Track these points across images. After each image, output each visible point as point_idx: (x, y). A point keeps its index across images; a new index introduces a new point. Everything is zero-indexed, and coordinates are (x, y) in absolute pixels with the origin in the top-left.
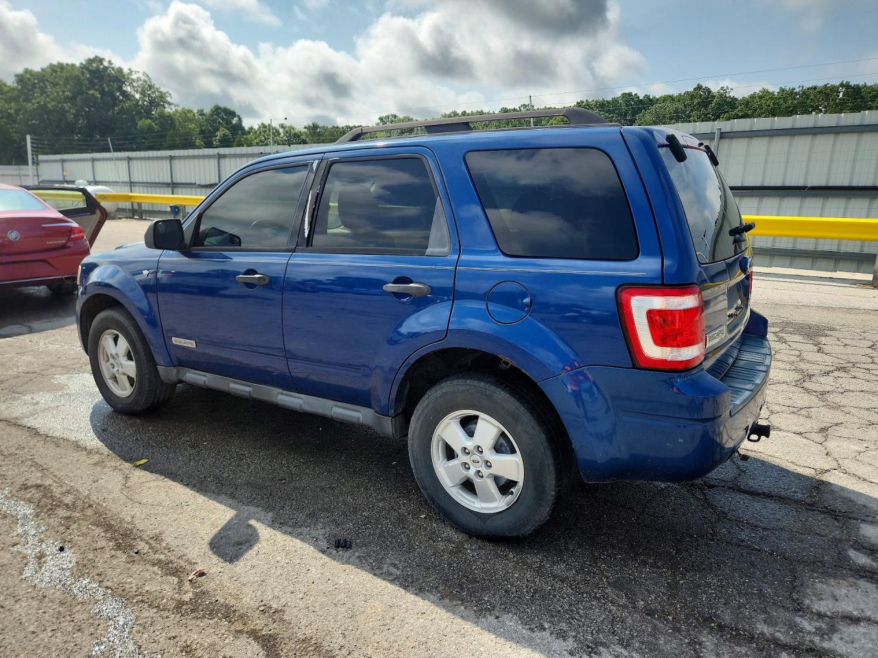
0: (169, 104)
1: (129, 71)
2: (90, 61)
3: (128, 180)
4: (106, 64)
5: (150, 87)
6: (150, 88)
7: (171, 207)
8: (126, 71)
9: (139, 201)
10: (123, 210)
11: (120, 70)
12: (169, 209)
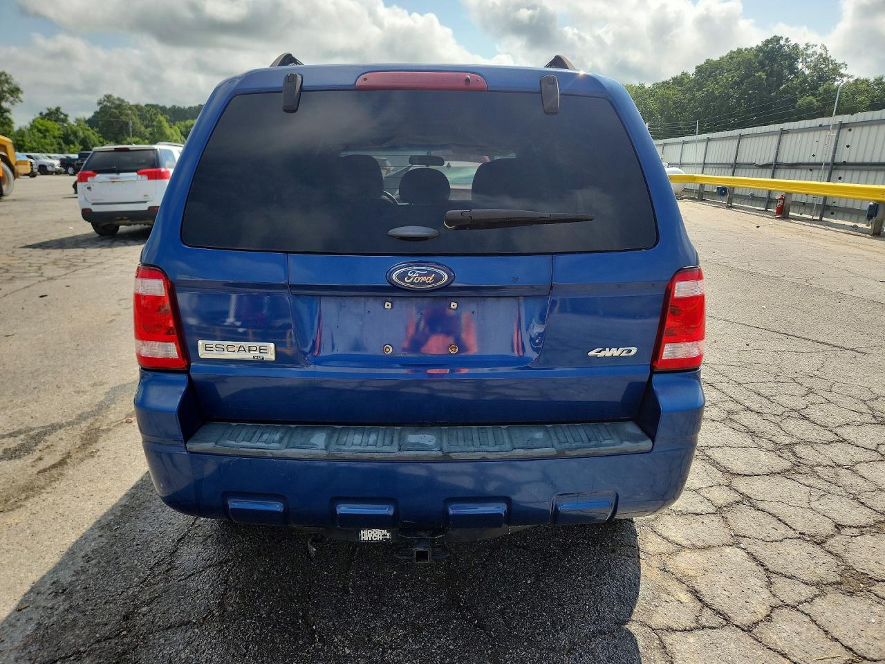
0: (842, 76)
1: (805, 47)
2: (768, 42)
3: (702, 162)
4: (782, 42)
5: (825, 59)
6: (824, 61)
7: (718, 188)
8: (802, 46)
9: (703, 182)
10: (690, 191)
11: (796, 47)
12: (715, 191)
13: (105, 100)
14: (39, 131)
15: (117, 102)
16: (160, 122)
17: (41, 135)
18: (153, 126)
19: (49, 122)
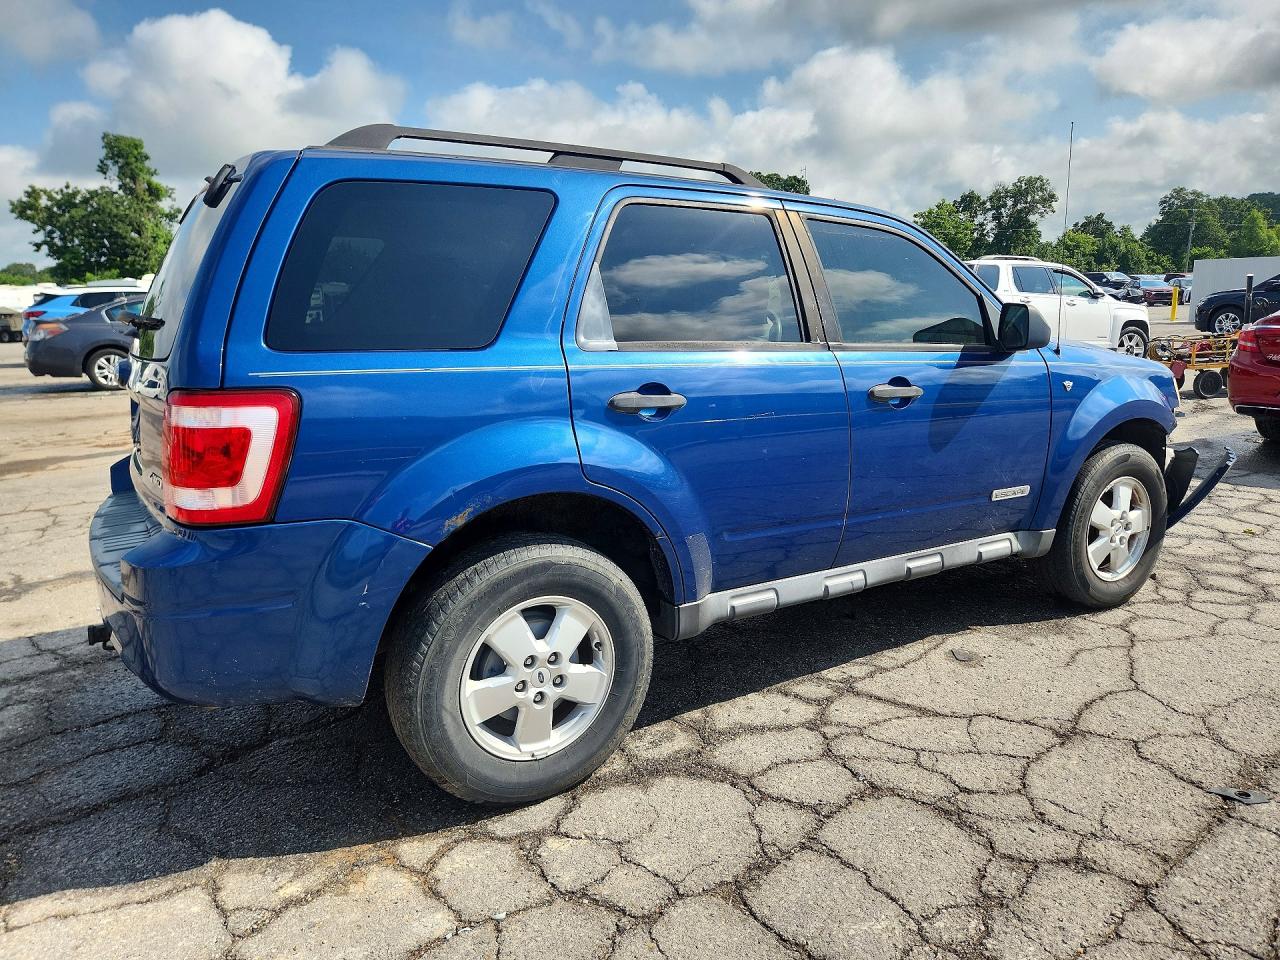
13: (1173, 197)
14: (1067, 248)
15: (1191, 197)
16: (1253, 220)
17: (1067, 253)
18: (1239, 228)
19: (1083, 235)
